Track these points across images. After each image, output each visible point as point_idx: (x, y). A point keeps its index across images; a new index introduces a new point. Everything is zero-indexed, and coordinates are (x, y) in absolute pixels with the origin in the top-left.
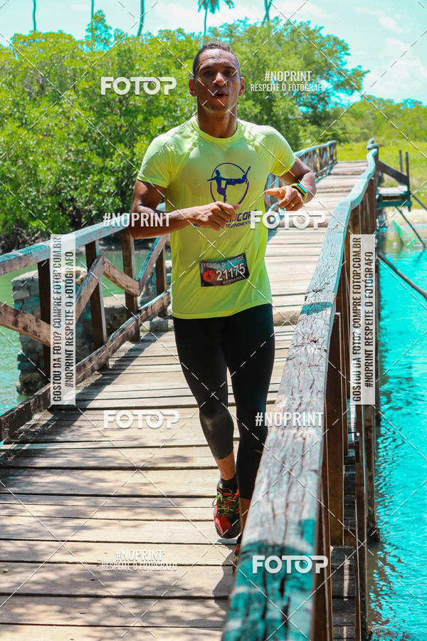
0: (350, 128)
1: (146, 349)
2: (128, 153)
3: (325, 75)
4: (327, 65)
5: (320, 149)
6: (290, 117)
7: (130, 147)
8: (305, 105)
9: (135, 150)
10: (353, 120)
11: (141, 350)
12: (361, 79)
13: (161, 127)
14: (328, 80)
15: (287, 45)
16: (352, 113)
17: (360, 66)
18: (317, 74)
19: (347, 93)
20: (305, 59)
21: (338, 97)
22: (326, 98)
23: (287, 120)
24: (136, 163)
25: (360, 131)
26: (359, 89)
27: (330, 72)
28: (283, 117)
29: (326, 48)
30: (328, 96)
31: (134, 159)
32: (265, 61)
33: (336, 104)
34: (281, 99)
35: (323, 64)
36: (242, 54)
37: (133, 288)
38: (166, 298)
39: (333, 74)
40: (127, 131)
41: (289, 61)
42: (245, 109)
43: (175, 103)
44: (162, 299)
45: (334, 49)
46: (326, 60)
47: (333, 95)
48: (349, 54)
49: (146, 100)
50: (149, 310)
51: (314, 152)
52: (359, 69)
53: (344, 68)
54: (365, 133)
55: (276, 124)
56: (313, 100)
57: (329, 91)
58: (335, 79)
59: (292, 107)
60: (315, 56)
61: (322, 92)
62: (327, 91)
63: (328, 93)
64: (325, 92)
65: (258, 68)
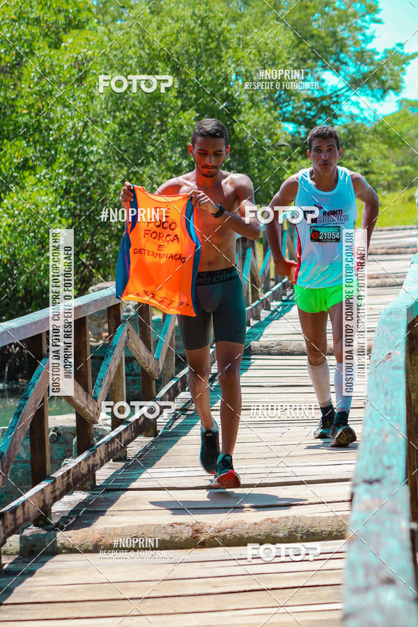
0: (377, 163)
1: (17, 589)
3: (332, 61)
4: (336, 41)
6: (268, 141)
8: (293, 121)
10: (384, 147)
12: (402, 69)
13: (21, 160)
14: (337, 71)
16: (382, 135)
17: (400, 45)
18: (316, 59)
19: (374, 96)
21: (357, 104)
22: (333, 107)
23: (260, 147)
25: (398, 169)
26: (397, 88)
27: (342, 55)
28: (253, 143)
29: (335, 9)
30: (337, 103)
32: (221, 34)
33: (352, 117)
34: (251, 108)
35: (329, 40)
36: (177, 21)
38: (50, 489)
39: (347, 60)
42: (181, 127)
44: (42, 490)
45: (351, 10)
46: (334, 34)
48: (379, 21)
50: (19, 513)
52: (399, 49)
53: (369, 47)
54: (406, 172)
55: (241, 155)
56: (309, 109)
57: (339, 93)
58: (351, 69)
59: (271, 123)
60: (314, 23)
61: (325, 95)
62: (335, 92)
63: (337, 96)
64: (332, 94)
65: (208, 47)
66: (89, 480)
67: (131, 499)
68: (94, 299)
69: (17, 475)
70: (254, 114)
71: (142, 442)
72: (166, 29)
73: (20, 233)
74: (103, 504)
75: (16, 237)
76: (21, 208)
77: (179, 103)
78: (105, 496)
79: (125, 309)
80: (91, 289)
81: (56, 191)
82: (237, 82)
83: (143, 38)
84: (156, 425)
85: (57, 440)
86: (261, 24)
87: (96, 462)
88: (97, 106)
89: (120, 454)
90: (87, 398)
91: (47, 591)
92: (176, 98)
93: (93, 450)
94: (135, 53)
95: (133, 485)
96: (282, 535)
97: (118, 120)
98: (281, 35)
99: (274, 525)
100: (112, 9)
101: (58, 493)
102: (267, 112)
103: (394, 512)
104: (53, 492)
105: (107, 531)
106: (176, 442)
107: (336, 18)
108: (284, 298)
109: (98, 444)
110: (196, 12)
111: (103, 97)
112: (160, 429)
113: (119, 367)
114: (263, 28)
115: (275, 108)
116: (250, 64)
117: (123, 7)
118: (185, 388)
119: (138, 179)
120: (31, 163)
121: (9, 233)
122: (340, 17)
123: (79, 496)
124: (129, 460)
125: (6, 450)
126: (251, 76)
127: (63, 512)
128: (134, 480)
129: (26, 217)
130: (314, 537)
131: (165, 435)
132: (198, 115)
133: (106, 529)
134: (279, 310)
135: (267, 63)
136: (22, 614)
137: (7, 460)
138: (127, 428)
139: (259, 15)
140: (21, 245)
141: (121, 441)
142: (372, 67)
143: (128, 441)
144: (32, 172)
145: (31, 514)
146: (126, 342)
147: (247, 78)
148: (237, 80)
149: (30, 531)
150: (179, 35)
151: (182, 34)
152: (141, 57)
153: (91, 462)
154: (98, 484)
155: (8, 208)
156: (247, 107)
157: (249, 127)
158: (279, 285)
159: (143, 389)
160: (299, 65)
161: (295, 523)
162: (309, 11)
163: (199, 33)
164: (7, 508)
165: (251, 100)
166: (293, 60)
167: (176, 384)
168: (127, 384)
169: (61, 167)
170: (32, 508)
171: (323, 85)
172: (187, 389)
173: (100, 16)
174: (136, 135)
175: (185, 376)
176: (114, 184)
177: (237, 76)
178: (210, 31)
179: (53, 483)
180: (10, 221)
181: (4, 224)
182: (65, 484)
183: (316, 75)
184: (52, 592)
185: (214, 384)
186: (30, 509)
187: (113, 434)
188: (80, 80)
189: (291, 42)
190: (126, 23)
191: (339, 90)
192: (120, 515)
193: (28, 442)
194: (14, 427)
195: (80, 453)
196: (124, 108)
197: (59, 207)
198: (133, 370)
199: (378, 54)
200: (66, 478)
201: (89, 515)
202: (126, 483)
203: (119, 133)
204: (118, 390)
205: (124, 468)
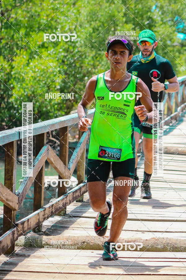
1: (20, 264)
2: (6, 66)
6: (169, 43)
7: (8, 61)
8: (183, 32)
9: (14, 64)
11: (15, 264)
13: (41, 43)
23: (165, 46)
24: (13, 76)
28: (161, 43)
31: (12, 73)
37: (12, 202)
38: (42, 213)
40: (7, 44)
43: (56, 21)
44: (38, 214)
49: (29, 15)
50: (26, 224)
59: (171, 33)
66: (63, 210)
67: (84, 222)
68: (72, 117)
69: (26, 205)
70: (163, 28)
73: (37, 81)
74: (69, 223)
75: (35, 83)
76: (39, 68)
77: (124, 19)
78: (70, 219)
80: (72, 112)
81: (58, 60)
82: (155, 11)
85: (48, 189)
87: (67, 202)
88: (82, 18)
89: (79, 198)
90: (65, 169)
91: (37, 266)
92: (123, 17)
93: (66, 195)
95: (84, 215)
96: (159, 247)
97: (92, 26)
99: (156, 241)
101: (46, 216)
102: (169, 27)
104: (44, 215)
105: (70, 238)
108: (171, 124)
109: (69, 192)
111: (85, 14)
113: (83, 153)
115: (174, 25)
116: (163, 2)
119: (100, 58)
120: (46, 45)
121: (32, 80)
123: (57, 218)
124: (84, 202)
125: (21, 192)
127: (48, 226)
128: (85, 212)
129: (42, 73)
130: (176, 249)
132: (133, 26)
133: (69, 236)
134: (168, 130)
136: (22, 277)
137: (21, 197)
138: (84, 185)
140: (38, 87)
141: (81, 192)
143: (85, 192)
144: (46, 50)
145: (32, 226)
146: (87, 141)
148: (156, 9)
149: (30, 234)
153: (64, 201)
154: (67, 213)
155: (32, 68)
156: (159, 24)
157: (160, 35)
158: (169, 117)
161: (167, 241)
164: (20, 221)
165: (162, 20)
169: (61, 48)
170: (32, 223)
174: (101, 35)
176: (88, 59)
177: (156, 7)
179: (44, 211)
180: (33, 74)
181: (30, 76)
182: (50, 212)
184: (39, 267)
186: (31, 223)
187: (77, 188)
188: (74, 4)
192: (77, 230)
193: (33, 189)
194: (26, 180)
195: (59, 196)
196: (96, 20)
197: (58, 69)
200: (51, 209)
201: (62, 229)
202: (81, 214)
203: (92, 33)
204: (81, 165)
205: (81, 206)
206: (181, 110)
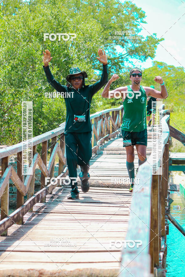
5: (113, 112)
8: (99, 69)
12: (155, 47)
14: (123, 46)
15: (86, 9)
17: (155, 34)
19: (140, 59)
20: (102, 24)
21: (131, 63)
22: (120, 64)
26: (152, 56)
29: (123, 14)
30: (122, 62)
32: (65, 24)
33: (129, 69)
36: (43, 16)
39: (128, 40)
41: (87, 25)
45: (131, 16)
46: (122, 27)
47: (127, 60)
48: (145, 22)
51: (108, 114)
52: (154, 36)
53: (139, 34)
57: (123, 56)
58: (130, 45)
59: (88, 70)
60: (112, 20)
61: (116, 57)
62: (121, 56)
63: (122, 58)
64: (119, 57)
65: (57, 30)
71: (15, 227)
72: (37, 20)
79: (10, 159)
82: (72, 48)
83: (25, 24)
84: (23, 219)
86: (86, 20)
89: (4, 233)
92: (41, 55)
94: (21, 31)
95: (9, 249)
97: (11, 64)
98: (95, 26)
100: (11, 8)
102: (86, 64)
103: (142, 268)
106: (32, 228)
107: (123, 19)
110: (53, 12)
112: (25, 221)
113: (6, 189)
114: (86, 22)
115: (90, 62)
117: (16, 7)
118: (39, 201)
122: (125, 18)
124: (8, 236)
126: (79, 46)
128: (9, 246)
131: (27, 224)
135: (87, 39)
138: (8, 220)
139: (85, 15)
141: (5, 226)
142: (140, 45)
143: (9, 226)
146: (10, 176)
147: (77, 47)
148: (72, 47)
150: (43, 23)
151: (45, 22)
152: (24, 33)
156: (76, 61)
159: (18, 200)
160: (104, 41)
161: (91, 272)
162: (109, 14)
163: (54, 22)
165: (79, 58)
166: (101, 39)
167: (34, 198)
168: (9, 198)
171: (115, 52)
172: (40, 201)
173: (4, 11)
174: (20, 72)
175: (39, 195)
177: (72, 45)
178: (59, 22)
183: (112, 47)
185: (53, 200)
189: (99, 29)
190: (17, 16)
191: (123, 55)
196: (14, 58)
198: (12, 190)
199: (144, 38)
202: (6, 248)
203: (11, 71)
204: (5, 200)
205: (6, 240)
206: (100, 144)
